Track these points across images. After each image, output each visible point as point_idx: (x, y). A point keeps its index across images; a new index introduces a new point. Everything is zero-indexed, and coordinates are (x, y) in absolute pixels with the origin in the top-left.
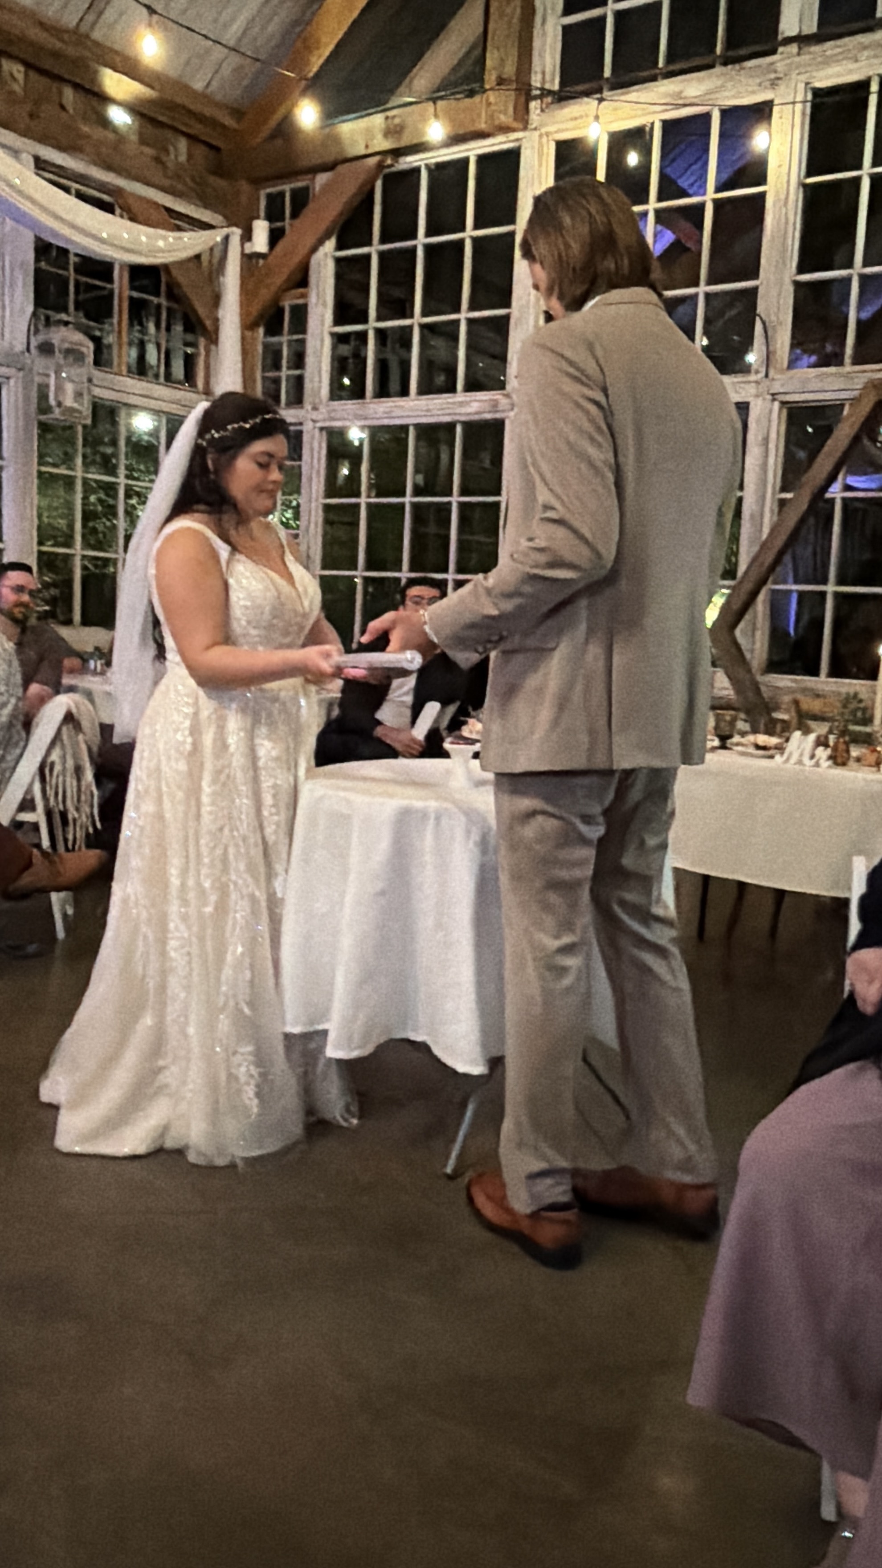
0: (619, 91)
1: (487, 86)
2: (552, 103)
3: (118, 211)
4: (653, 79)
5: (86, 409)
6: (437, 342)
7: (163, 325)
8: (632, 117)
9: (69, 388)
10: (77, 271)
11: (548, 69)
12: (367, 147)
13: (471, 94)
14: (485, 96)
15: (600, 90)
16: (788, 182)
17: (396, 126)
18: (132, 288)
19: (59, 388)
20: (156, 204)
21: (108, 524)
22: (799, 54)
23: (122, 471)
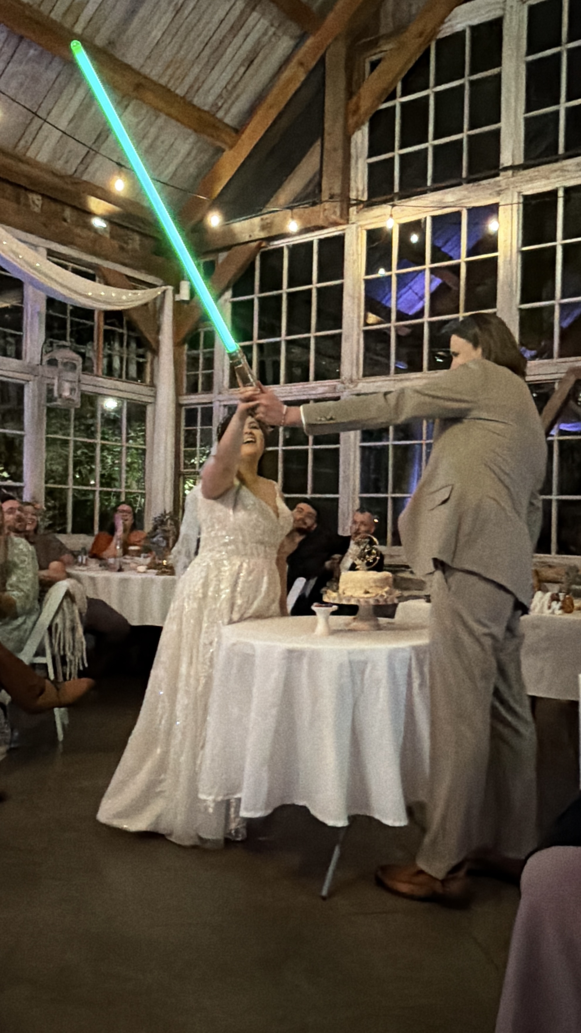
0: (403, 200)
1: (323, 199)
2: (363, 208)
3: (97, 279)
4: (425, 192)
5: (76, 398)
6: (296, 350)
7: (125, 344)
8: (413, 215)
9: (67, 386)
10: (71, 315)
11: (361, 188)
12: (250, 236)
13: (314, 204)
14: (322, 205)
15: (392, 200)
16: (511, 250)
17: (268, 224)
18: (106, 324)
19: (60, 387)
20: (121, 274)
21: (89, 468)
22: (513, 176)
23: (99, 435)
